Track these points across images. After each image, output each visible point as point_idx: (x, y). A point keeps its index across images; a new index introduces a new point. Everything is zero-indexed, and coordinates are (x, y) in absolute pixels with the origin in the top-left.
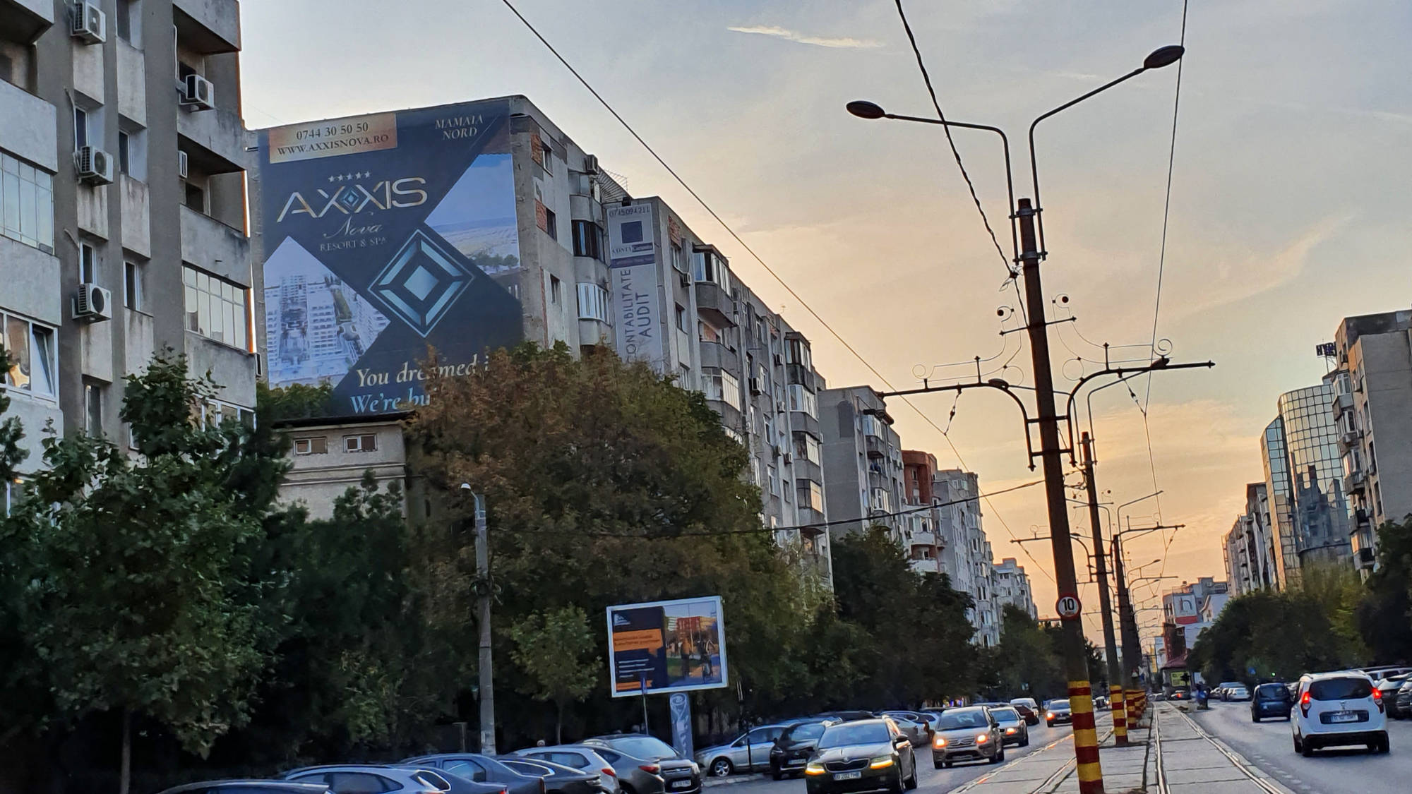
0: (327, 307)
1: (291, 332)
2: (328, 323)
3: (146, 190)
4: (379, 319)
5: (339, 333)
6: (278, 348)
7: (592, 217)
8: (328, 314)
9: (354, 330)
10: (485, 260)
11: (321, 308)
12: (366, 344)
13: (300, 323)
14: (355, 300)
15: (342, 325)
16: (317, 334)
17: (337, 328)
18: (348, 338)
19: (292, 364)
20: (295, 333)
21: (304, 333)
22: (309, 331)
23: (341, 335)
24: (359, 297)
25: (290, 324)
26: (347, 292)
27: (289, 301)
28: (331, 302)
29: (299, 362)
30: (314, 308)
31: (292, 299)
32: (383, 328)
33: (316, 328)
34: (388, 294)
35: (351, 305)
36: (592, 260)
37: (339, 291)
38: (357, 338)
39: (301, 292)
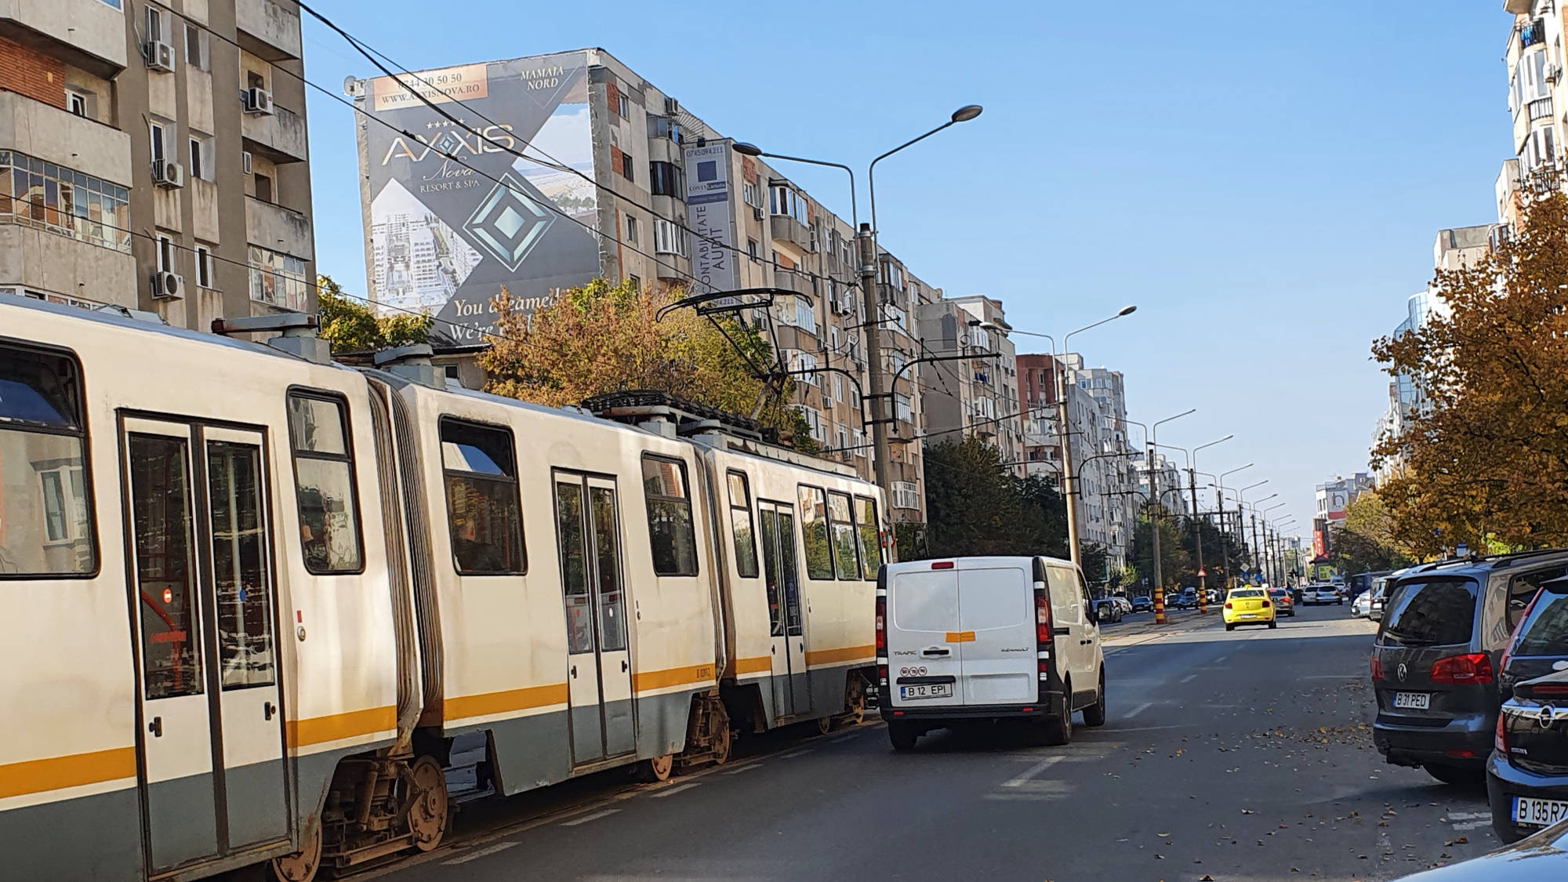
0: (428, 243)
1: (395, 266)
2: (429, 258)
3: (215, 188)
4: (473, 254)
5: (438, 267)
6: (385, 280)
7: (669, 158)
8: (428, 249)
9: (452, 264)
10: (566, 201)
11: (422, 244)
12: (461, 278)
13: (403, 257)
14: (452, 237)
15: (441, 260)
16: (418, 267)
17: (437, 263)
18: (446, 272)
19: (398, 294)
20: (400, 266)
21: (407, 267)
22: (412, 264)
23: (440, 269)
24: (455, 234)
25: (396, 258)
26: (444, 230)
27: (394, 238)
28: (431, 239)
29: (404, 293)
30: (416, 244)
31: (396, 236)
32: (477, 263)
33: (418, 262)
34: (480, 232)
35: (449, 243)
36: (670, 198)
37: (438, 229)
38: (454, 271)
39: (404, 230)
